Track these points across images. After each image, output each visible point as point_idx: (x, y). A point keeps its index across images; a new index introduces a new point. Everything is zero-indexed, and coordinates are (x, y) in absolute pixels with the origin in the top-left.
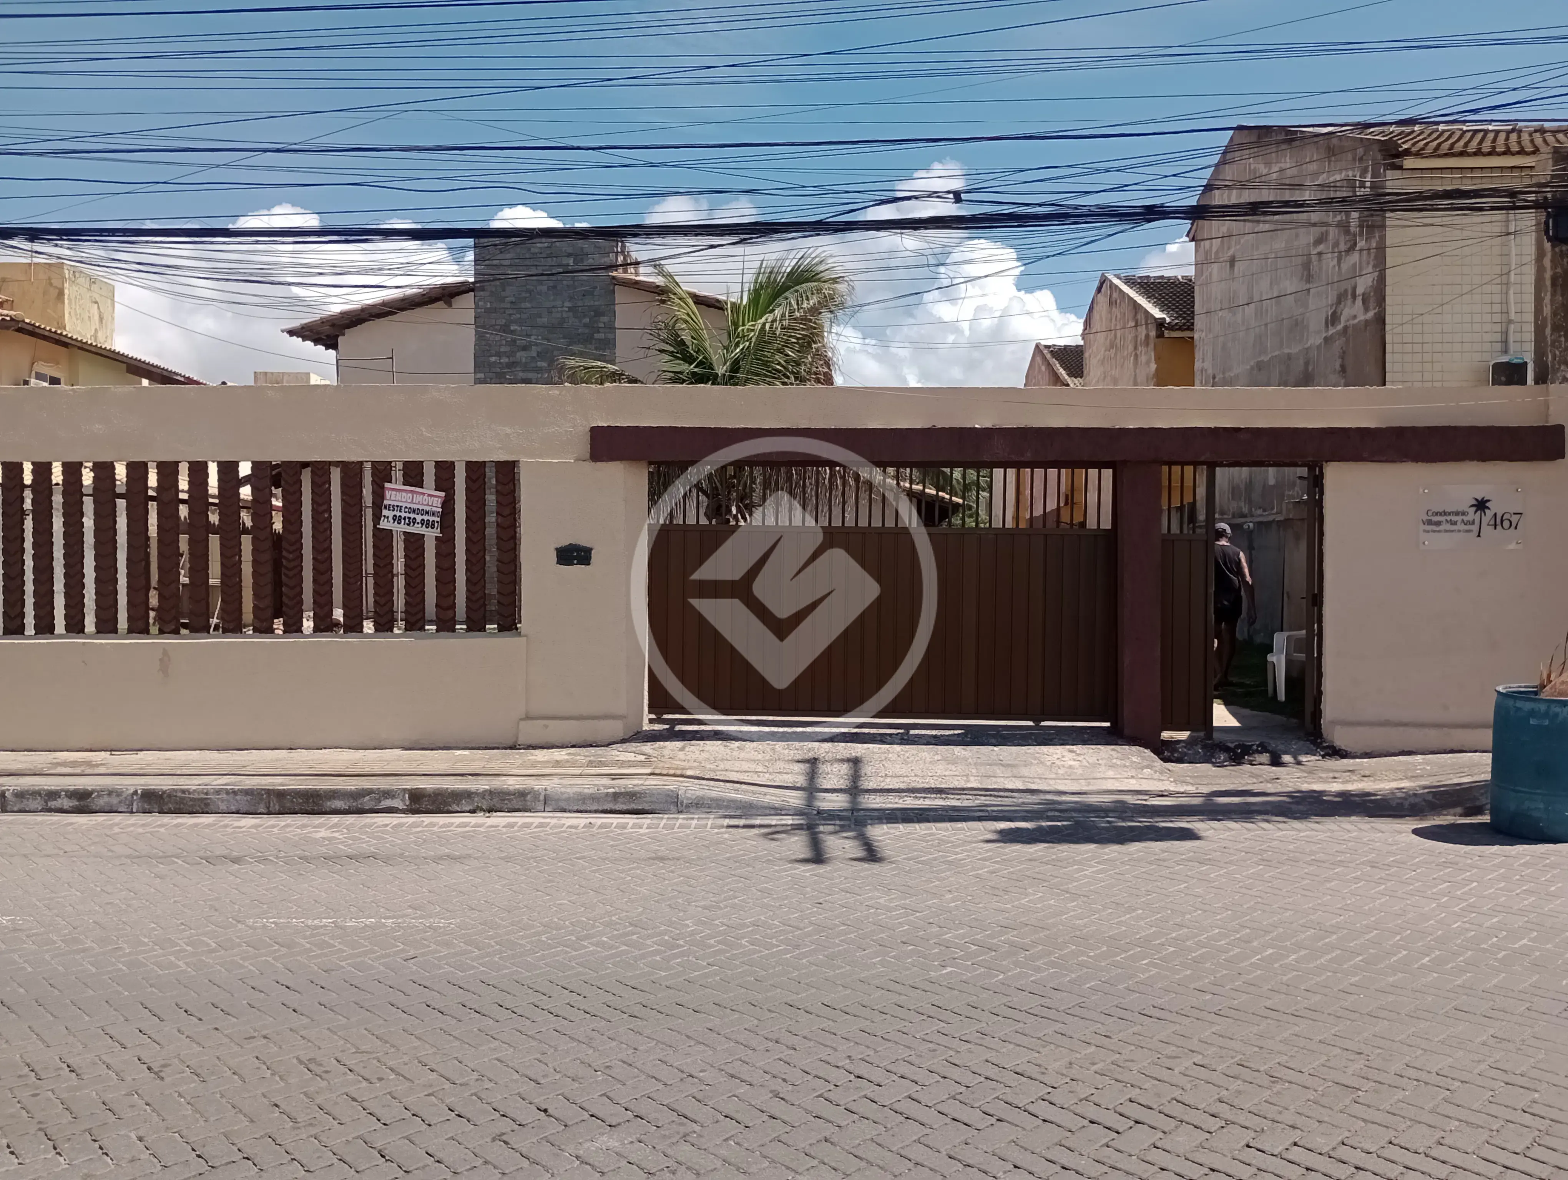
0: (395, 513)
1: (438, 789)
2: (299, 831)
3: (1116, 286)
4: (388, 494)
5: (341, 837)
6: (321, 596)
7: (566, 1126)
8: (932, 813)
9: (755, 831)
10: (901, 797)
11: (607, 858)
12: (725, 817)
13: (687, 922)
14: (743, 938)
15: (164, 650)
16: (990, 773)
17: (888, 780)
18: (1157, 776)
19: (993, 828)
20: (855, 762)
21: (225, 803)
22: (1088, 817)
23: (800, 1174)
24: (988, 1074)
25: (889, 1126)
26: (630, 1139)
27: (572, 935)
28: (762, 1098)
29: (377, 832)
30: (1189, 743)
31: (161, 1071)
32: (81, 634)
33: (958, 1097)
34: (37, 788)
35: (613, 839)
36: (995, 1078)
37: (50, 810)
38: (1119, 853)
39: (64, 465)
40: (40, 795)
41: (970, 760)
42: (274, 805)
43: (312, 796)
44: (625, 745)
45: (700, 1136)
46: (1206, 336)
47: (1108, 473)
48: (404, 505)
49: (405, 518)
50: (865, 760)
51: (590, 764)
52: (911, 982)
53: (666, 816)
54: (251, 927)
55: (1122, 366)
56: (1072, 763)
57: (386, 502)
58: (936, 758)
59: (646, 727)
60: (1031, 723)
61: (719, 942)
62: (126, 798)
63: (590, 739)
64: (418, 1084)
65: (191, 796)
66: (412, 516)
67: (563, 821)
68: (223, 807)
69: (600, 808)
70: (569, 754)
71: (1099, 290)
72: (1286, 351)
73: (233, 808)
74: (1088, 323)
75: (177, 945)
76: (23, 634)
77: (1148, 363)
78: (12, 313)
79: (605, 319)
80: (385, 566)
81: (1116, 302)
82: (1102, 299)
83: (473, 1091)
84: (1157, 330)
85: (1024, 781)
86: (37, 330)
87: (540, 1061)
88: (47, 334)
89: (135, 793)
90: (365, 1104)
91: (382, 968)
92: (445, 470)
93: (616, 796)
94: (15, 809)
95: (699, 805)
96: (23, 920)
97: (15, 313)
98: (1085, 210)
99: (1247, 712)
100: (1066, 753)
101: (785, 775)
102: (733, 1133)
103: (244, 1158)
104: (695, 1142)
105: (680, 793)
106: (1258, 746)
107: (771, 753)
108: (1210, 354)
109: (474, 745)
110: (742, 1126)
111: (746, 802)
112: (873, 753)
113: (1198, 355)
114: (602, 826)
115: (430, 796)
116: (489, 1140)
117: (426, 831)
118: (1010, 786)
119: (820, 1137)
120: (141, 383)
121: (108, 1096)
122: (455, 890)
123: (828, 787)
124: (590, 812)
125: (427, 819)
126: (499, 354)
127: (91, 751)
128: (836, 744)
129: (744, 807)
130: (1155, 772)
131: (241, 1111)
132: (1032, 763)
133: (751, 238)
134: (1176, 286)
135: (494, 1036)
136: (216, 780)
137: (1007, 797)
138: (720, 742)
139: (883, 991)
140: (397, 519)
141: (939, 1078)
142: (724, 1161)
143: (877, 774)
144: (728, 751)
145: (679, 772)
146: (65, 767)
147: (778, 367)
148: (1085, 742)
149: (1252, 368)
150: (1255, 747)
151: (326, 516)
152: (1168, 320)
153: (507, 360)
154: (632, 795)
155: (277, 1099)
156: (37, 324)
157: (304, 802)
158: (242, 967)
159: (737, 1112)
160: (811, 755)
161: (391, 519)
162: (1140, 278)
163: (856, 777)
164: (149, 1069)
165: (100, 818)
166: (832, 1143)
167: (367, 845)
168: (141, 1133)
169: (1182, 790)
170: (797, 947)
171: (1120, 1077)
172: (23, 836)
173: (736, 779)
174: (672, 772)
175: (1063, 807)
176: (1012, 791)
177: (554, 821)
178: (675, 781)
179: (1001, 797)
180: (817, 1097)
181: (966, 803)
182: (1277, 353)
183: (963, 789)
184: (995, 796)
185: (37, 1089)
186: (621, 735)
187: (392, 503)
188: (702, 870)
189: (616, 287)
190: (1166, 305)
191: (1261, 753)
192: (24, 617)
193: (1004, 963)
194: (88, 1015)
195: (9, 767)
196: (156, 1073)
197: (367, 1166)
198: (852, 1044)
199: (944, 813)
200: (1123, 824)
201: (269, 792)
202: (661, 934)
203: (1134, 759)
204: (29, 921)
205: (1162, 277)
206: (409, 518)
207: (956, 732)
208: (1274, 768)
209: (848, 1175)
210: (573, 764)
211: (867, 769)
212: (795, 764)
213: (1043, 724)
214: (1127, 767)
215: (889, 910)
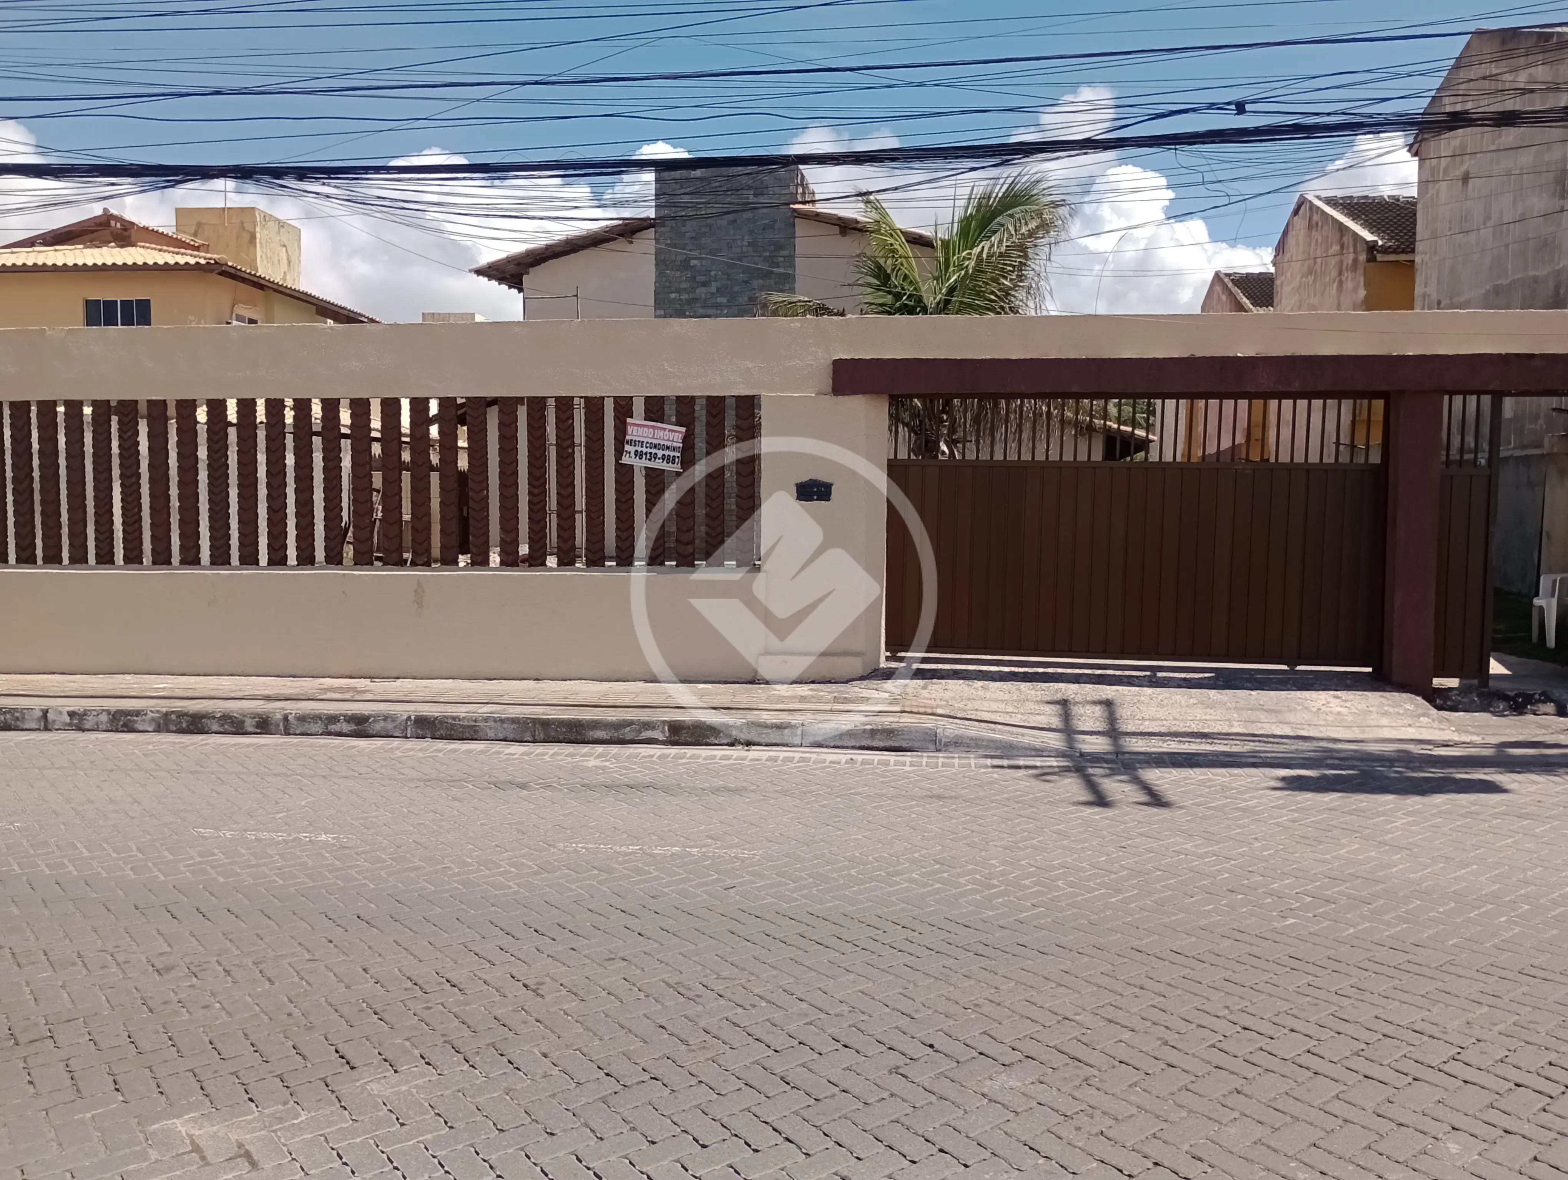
0: (636, 448)
1: (696, 721)
2: (570, 759)
3: (1318, 208)
4: (630, 429)
5: (612, 766)
6: (565, 530)
7: (958, 1062)
8: (1201, 758)
9: (1021, 773)
10: (1165, 741)
11: (883, 795)
12: (986, 757)
13: (993, 862)
14: (1059, 880)
15: (419, 582)
16: (1253, 718)
17: (1147, 723)
18: (1435, 724)
19: (1273, 775)
20: (1108, 704)
21: (493, 730)
22: (1373, 767)
23: (1226, 1125)
24: (1385, 1031)
25: (1299, 1080)
26: (1031, 1081)
27: (880, 870)
28: (1152, 1045)
29: (646, 762)
30: (1461, 690)
31: (538, 989)
32: (340, 566)
33: (1361, 1053)
34: (317, 712)
35: (883, 776)
36: (1393, 1036)
37: (330, 734)
38: (1424, 805)
39: (323, 401)
40: (321, 719)
41: (1229, 704)
42: (539, 734)
43: (576, 726)
44: (865, 682)
45: (1101, 1081)
46: (1430, 258)
47: (1379, 405)
48: (645, 440)
49: (646, 454)
50: (1118, 701)
51: (836, 700)
52: (1257, 932)
53: (925, 754)
54: (564, 851)
55: (1323, 294)
56: (1339, 709)
57: (628, 438)
58: (1192, 701)
59: (883, 664)
60: (1285, 667)
61: (1036, 884)
62: (400, 724)
63: (829, 676)
64: (792, 1013)
65: (461, 723)
66: (654, 451)
67: (823, 756)
68: (491, 734)
69: (858, 745)
70: (811, 690)
71: (1296, 212)
72: (1531, 273)
73: (501, 736)
74: (1280, 249)
75: (501, 866)
76: (286, 564)
77: (1355, 289)
78: (215, 256)
79: (785, 253)
80: (627, 501)
81: (1317, 224)
82: (1300, 223)
83: (851, 1022)
84: (1368, 254)
85: (1292, 728)
86: (239, 273)
87: (905, 996)
88: (247, 276)
89: (409, 718)
90: (749, 1030)
91: (705, 896)
92: (685, 403)
93: (873, 733)
94: (298, 732)
95: (957, 744)
96: (348, 838)
97: (219, 257)
98: (1380, 119)
99: (1513, 659)
100: (1331, 699)
101: (1038, 717)
102: (1135, 1079)
103: (652, 1078)
104: (1099, 1085)
105: (938, 731)
106: (1540, 695)
107: (1018, 693)
108: (1434, 279)
109: (713, 679)
110: (1141, 1073)
111: (1006, 743)
112: (1124, 695)
113: (1419, 279)
114: (864, 762)
115: (689, 728)
116: (886, 1072)
117: (693, 763)
118: (1278, 732)
119: (1230, 1088)
120: (326, 323)
121: (499, 1012)
122: (745, 822)
123: (1085, 729)
124: (847, 747)
125: (690, 751)
126: (678, 291)
127: (351, 677)
128: (1083, 685)
129: (1005, 747)
130: (1433, 720)
131: (630, 1031)
132: (1295, 709)
133: (1014, 159)
134: (1383, 206)
135: (848, 968)
136: (481, 708)
137: (1278, 743)
138: (962, 681)
139: (1231, 941)
140: (639, 455)
141: (1333, 1034)
142: (1138, 1107)
143: (1133, 717)
144: (973, 691)
145: (929, 711)
146: (335, 692)
147: (993, 297)
148: (1349, 688)
149: (1488, 292)
150: (1537, 696)
151: (570, 451)
152: (1380, 243)
153: (686, 296)
154: (889, 732)
155: (663, 1021)
156: (239, 267)
157: (567, 732)
158: (570, 890)
159: (1131, 1058)
160: (1059, 696)
161: (632, 454)
162: (1342, 198)
163: (1112, 719)
164: (525, 986)
165: (379, 742)
166: (1246, 1096)
167: (639, 775)
168: (544, 1049)
169: (1468, 740)
170: (1119, 891)
171: (1529, 1039)
172: (315, 758)
173: (988, 719)
174: (922, 710)
175: (1342, 755)
176: (1282, 737)
177: (814, 757)
178: (929, 719)
179: (1271, 743)
180: (1210, 1046)
181: (1235, 749)
182: (1519, 276)
183: (1229, 734)
184: (1264, 742)
185: (427, 1002)
186: (860, 672)
187: (634, 438)
188: (986, 810)
189: (796, 219)
190: (1375, 226)
191: (1544, 702)
192: (287, 549)
193: (1349, 916)
194: (445, 932)
195: (282, 692)
196: (534, 991)
197: (776, 1092)
198: (1223, 994)
199: (1215, 758)
200: (1415, 775)
201: (534, 721)
202: (970, 872)
203: (1408, 706)
204: (352, 839)
205: (1366, 197)
206: (651, 453)
207: (1207, 675)
208: (1562, 719)
209: (1276, 1129)
210: (820, 701)
211: (1123, 712)
212: (1045, 705)
213: (1299, 668)
214: (1402, 715)
215: (1200, 857)
